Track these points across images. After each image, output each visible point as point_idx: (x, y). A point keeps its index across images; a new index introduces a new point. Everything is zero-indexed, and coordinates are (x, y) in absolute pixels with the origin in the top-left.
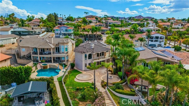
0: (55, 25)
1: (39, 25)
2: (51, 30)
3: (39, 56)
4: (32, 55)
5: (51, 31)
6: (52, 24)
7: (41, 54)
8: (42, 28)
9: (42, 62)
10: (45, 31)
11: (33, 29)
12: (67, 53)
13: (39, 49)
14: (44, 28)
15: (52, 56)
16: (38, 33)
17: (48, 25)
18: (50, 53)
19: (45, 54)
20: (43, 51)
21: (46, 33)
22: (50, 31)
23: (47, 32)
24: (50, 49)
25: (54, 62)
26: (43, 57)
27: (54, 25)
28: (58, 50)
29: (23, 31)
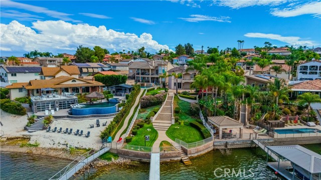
3: (140, 76)
7: (142, 74)
13: (141, 69)
15: (150, 76)
19: (145, 75)
24: (149, 70)
25: (151, 82)
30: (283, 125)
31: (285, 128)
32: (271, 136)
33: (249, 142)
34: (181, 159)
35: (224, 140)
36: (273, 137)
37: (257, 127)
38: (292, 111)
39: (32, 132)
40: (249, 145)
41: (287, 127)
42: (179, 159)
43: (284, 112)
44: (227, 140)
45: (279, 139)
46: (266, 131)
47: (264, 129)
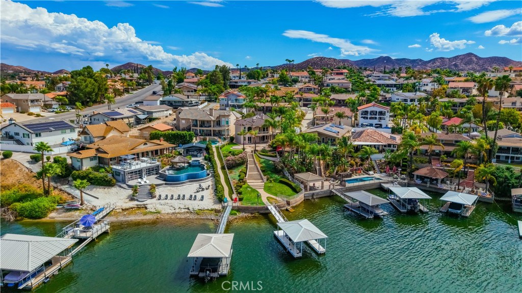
0: (223, 88)
1: (195, 91)
2: (216, 99)
3: (198, 128)
4: (192, 128)
5: (215, 101)
6: (218, 87)
7: (201, 126)
8: (200, 95)
9: (201, 135)
10: (205, 101)
11: (188, 98)
12: (228, 126)
13: (199, 121)
14: (204, 94)
15: (212, 129)
16: (196, 104)
17: (211, 90)
18: (211, 126)
19: (206, 127)
20: (203, 123)
21: (206, 103)
22: (213, 101)
23: (209, 101)
24: (210, 121)
25: (214, 136)
26: (203, 131)
27: (221, 89)
28: (218, 123)
29: (175, 101)
30: (350, 176)
31: (352, 178)
32: (343, 186)
33: (329, 192)
34: (287, 209)
35: (311, 192)
36: (345, 186)
37: (332, 179)
38: (356, 163)
39: (144, 201)
40: (328, 194)
41: (354, 177)
42: (285, 208)
43: (350, 164)
44: (314, 192)
45: (349, 187)
46: (340, 182)
47: (337, 181)
